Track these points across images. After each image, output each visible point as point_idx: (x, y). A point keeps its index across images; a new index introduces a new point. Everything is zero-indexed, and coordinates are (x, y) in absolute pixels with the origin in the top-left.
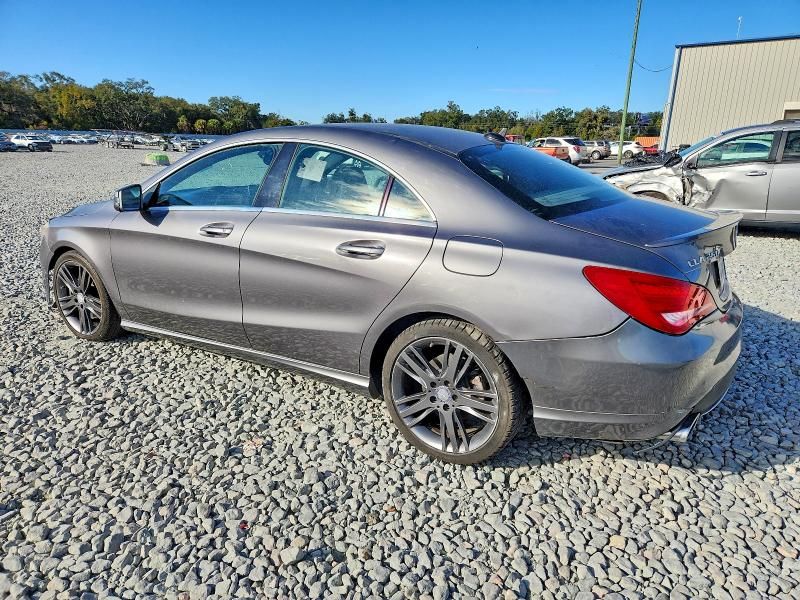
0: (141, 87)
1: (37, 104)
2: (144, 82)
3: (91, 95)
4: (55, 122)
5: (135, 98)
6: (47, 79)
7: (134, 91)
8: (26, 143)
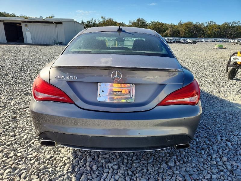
0: (237, 23)
1: (203, 31)
2: (238, 22)
3: (219, 27)
4: (206, 35)
5: (234, 27)
6: (209, 23)
7: (234, 25)
8: (190, 41)
